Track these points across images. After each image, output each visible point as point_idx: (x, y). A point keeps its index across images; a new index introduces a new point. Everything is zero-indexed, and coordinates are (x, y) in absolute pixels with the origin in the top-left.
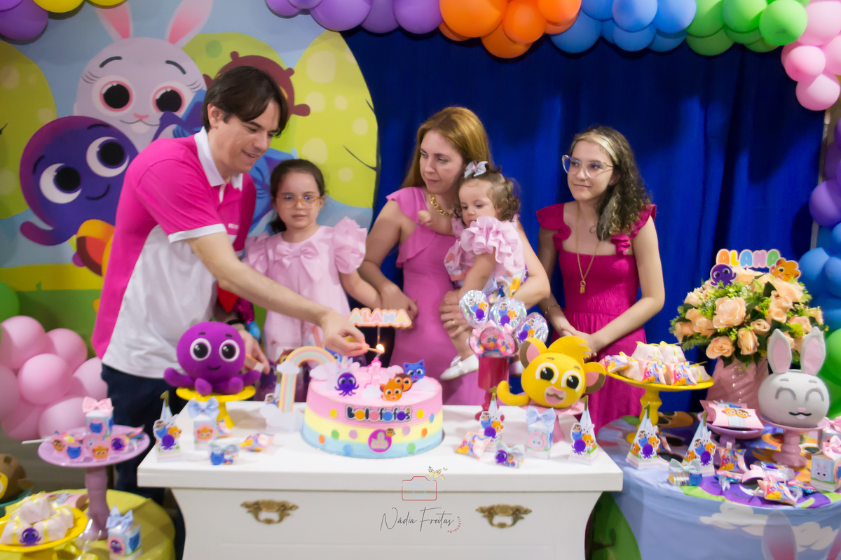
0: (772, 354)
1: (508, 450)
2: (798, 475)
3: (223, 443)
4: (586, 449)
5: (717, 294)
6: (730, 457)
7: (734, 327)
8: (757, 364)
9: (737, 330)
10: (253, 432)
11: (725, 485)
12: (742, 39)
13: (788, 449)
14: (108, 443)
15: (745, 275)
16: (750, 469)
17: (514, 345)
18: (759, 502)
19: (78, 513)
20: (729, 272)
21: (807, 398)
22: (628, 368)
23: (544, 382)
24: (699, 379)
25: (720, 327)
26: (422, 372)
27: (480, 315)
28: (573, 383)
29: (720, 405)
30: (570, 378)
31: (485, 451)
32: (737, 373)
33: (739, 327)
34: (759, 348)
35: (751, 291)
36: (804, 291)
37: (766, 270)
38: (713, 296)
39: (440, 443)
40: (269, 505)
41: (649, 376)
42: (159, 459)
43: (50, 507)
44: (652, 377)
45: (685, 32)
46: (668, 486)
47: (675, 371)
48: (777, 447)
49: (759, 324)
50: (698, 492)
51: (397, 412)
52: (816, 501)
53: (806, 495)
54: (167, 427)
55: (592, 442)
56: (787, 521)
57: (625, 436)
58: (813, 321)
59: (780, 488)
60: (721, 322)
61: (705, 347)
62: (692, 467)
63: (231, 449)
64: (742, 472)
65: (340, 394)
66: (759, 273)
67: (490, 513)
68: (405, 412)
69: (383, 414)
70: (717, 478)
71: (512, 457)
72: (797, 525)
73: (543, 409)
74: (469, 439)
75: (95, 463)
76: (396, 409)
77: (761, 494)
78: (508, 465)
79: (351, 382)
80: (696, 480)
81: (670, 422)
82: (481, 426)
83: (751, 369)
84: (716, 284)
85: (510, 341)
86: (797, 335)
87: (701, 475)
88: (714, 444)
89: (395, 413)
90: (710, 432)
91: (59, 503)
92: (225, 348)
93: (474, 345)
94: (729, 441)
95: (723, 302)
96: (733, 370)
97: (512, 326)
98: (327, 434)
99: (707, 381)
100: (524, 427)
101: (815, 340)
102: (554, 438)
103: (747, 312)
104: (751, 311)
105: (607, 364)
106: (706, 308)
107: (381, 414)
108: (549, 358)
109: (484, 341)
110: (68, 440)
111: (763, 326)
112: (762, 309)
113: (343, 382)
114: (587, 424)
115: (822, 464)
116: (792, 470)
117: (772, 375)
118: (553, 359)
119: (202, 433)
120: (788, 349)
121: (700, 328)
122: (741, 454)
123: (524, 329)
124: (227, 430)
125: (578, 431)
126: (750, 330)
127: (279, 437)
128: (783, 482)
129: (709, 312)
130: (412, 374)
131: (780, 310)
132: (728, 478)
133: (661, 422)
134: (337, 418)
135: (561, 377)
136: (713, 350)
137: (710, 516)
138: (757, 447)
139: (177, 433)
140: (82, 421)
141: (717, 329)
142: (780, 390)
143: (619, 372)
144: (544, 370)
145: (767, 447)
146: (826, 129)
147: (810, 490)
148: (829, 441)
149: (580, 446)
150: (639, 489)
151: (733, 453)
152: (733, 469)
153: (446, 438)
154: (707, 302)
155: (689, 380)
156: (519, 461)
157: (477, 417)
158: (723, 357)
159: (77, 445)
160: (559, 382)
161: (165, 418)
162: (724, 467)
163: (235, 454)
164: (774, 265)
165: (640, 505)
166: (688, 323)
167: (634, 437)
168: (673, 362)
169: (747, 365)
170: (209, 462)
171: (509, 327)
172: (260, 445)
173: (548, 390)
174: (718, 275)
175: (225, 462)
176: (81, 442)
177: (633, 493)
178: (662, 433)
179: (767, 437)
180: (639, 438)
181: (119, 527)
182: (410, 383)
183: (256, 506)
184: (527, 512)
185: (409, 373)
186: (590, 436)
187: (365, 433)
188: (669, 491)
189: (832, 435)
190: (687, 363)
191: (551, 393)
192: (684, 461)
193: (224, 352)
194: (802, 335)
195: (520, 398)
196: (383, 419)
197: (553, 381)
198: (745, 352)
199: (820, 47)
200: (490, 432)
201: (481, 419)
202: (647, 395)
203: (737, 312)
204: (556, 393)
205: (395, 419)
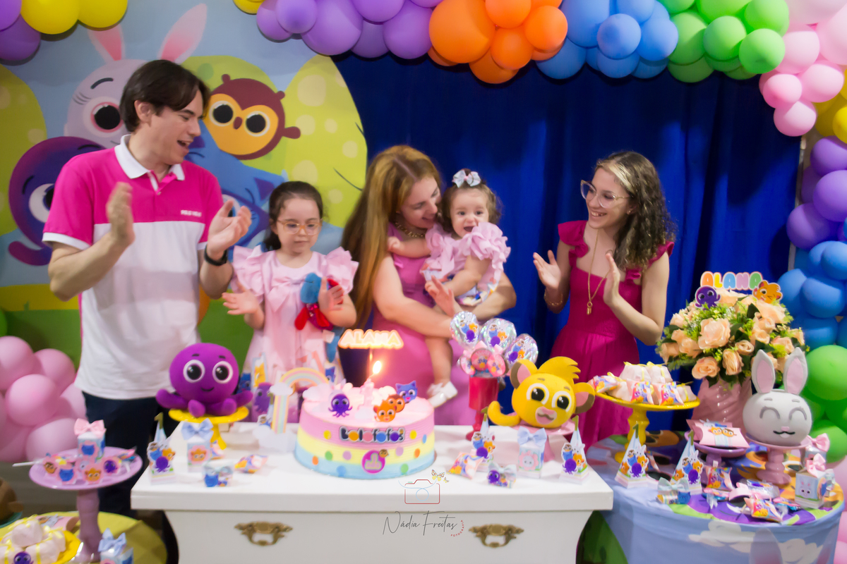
0: (756, 374)
1: (501, 470)
2: (783, 493)
3: (217, 465)
4: (577, 468)
5: (702, 316)
6: (716, 476)
7: (719, 348)
8: (741, 384)
9: (722, 351)
10: (246, 454)
11: (713, 503)
12: (722, 67)
13: (772, 467)
14: (100, 465)
15: (728, 297)
16: (736, 487)
17: (504, 366)
18: (746, 519)
19: (69, 536)
20: (713, 294)
21: (790, 417)
22: (616, 388)
23: (535, 402)
24: (685, 399)
25: (706, 348)
26: (414, 393)
27: (471, 336)
28: (563, 404)
29: (706, 424)
30: (561, 399)
31: (477, 471)
32: (721, 392)
33: (723, 348)
34: (743, 368)
35: (735, 313)
36: (785, 313)
37: (749, 292)
38: (698, 318)
39: (432, 464)
40: (264, 527)
41: (638, 396)
42: (153, 482)
43: (42, 530)
44: (640, 397)
45: (667, 61)
46: (657, 505)
47: (662, 392)
48: (762, 465)
49: (743, 345)
50: (687, 511)
51: (391, 433)
52: (801, 518)
53: (791, 512)
54: (161, 449)
55: (583, 461)
56: (773, 538)
57: (613, 456)
58: (795, 341)
59: (766, 506)
60: (707, 343)
61: (691, 367)
62: (681, 485)
63: (225, 471)
64: (728, 490)
65: (334, 415)
66: (742, 295)
67: (482, 533)
68: (399, 433)
69: (376, 435)
70: (704, 497)
71: (505, 477)
72: (782, 542)
73: (535, 429)
74: (461, 459)
75: (87, 486)
76: (389, 430)
77: (748, 511)
78: (500, 485)
79: (344, 403)
80: (684, 498)
81: (657, 441)
82: (473, 447)
83: (735, 388)
84: (701, 306)
85: (500, 362)
86: (779, 356)
87: (689, 493)
88: (701, 463)
89: (388, 434)
90: (697, 451)
91: (51, 526)
92: (218, 370)
93: (464, 365)
94: (716, 459)
95: (708, 323)
96: (717, 390)
97: (503, 347)
98: (321, 455)
99: (694, 401)
100: (515, 447)
101: (797, 361)
102: (545, 458)
103: (731, 334)
104: (735, 333)
105: (596, 385)
106: (691, 330)
107: (375, 435)
108: (540, 379)
109: (475, 362)
110: (60, 462)
111: (747, 347)
112: (746, 330)
113: (337, 403)
114: (577, 443)
115: (806, 482)
116: (777, 488)
117: (756, 395)
118: (543, 380)
119: (196, 455)
120: (772, 369)
121: (686, 348)
122: (727, 473)
123: (514, 350)
124: (220, 452)
125: (569, 451)
126: (735, 351)
127: (272, 459)
128: (768, 500)
129: (695, 334)
130: (404, 395)
131: (763, 331)
132: (716, 496)
133: (648, 441)
134: (331, 440)
135: (552, 398)
136: (699, 370)
137: (699, 534)
138: (742, 465)
139: (171, 455)
140: (73, 443)
141: (702, 350)
142: (764, 409)
143: (608, 393)
144: (535, 391)
145: (751, 465)
146: (802, 154)
147: (795, 507)
148: (812, 459)
149: (570, 466)
150: (629, 508)
151: (720, 471)
152: (720, 487)
153: (438, 458)
154: (692, 323)
155: (676, 400)
156: (511, 481)
157: (469, 437)
158: (708, 378)
159: (69, 468)
160: (549, 403)
161: (159, 439)
162: (711, 485)
163: (229, 476)
164: (757, 287)
165: (630, 524)
166: (674, 344)
167: (623, 457)
168: (660, 383)
169: (731, 386)
170: (203, 484)
171: (499, 348)
172: (254, 467)
173: (539, 411)
174: (702, 297)
175: (220, 484)
176: (73, 464)
177: (623, 512)
178: (649, 452)
179: (751, 455)
180: (629, 458)
181: (112, 551)
182: (402, 404)
183: (250, 528)
184: (519, 531)
185: (401, 394)
186: (580, 456)
187: (358, 454)
188: (659, 509)
189: (815, 454)
190: (674, 383)
191: (542, 413)
192: (672, 480)
193: (217, 373)
194: (785, 355)
195: (511, 418)
196: (377, 441)
197: (544, 401)
198: (730, 372)
199: (797, 75)
200: (482, 452)
201: (473, 439)
202: (635, 414)
203: (722, 334)
204: (547, 413)
205: (388, 440)
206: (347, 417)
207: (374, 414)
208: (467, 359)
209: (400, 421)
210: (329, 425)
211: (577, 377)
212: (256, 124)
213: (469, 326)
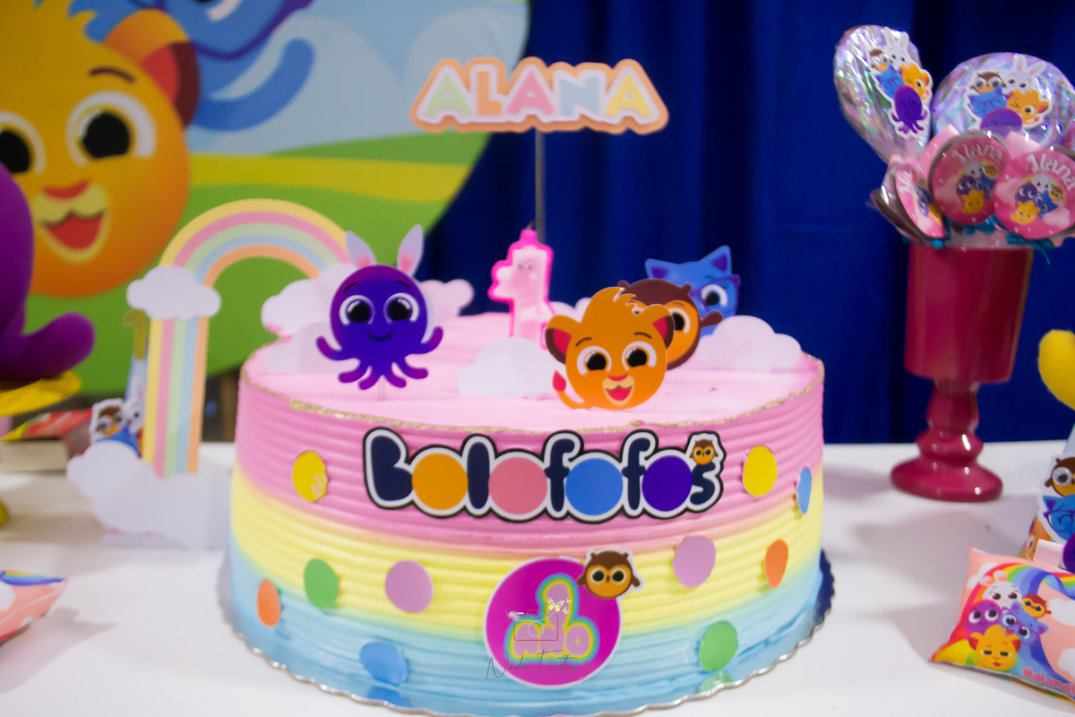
26: (724, 299)
51: (646, 459)
65: (345, 378)
68: (690, 461)
76: (641, 445)
79: (400, 312)
89: (633, 470)
98: (292, 580)
107: (556, 472)
113: (359, 314)
182: (689, 326)
196: (567, 505)
205: (634, 504)
208: (916, 177)
209: (689, 401)
210: (315, 422)
213: (901, 72)
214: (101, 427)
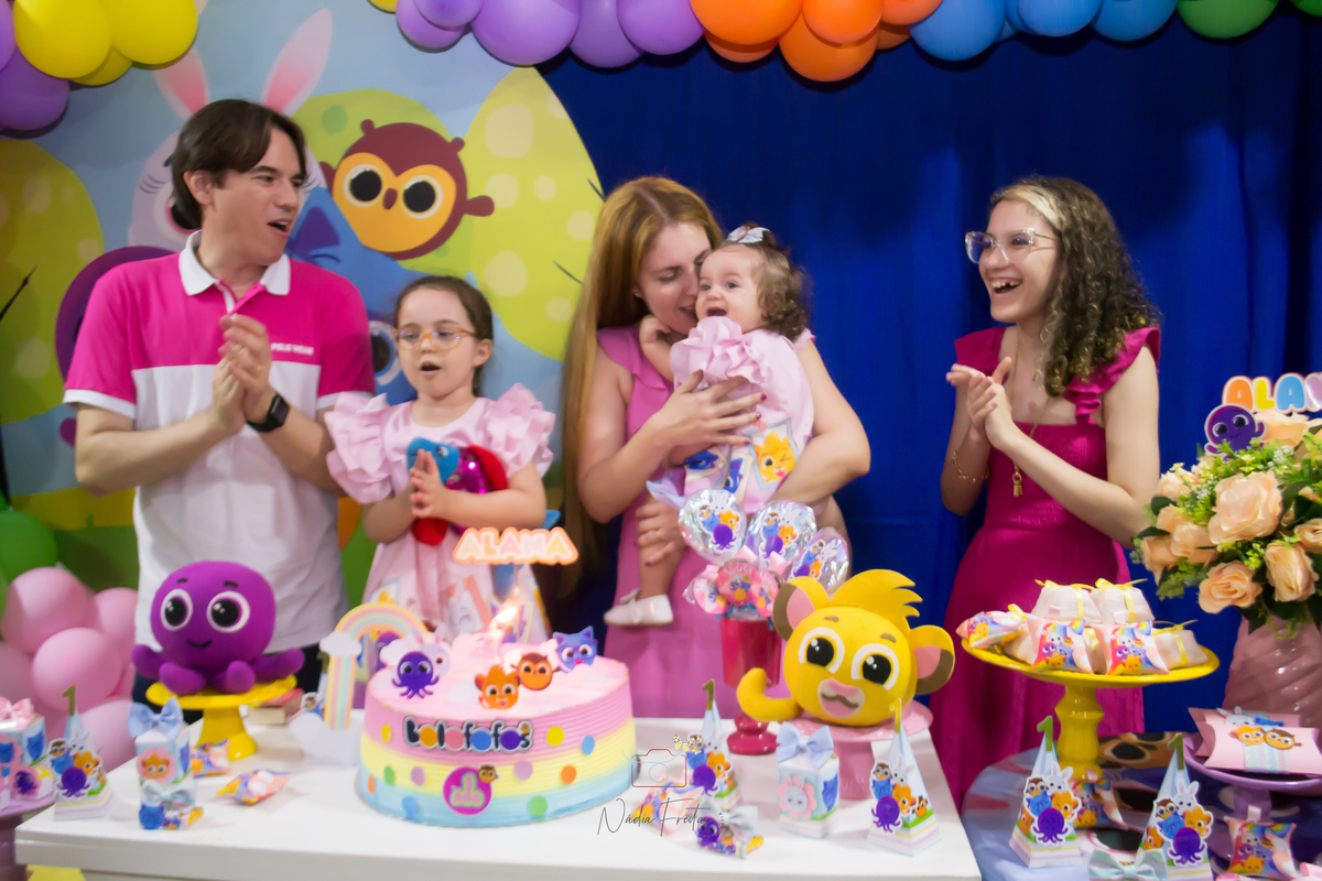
1: (723, 818)
4: (899, 819)
5: (1221, 471)
6: (1254, 843)
7: (1257, 540)
9: (1264, 547)
15: (1285, 428)
16: (1302, 872)
20: (1247, 422)
22: (1019, 637)
23: (815, 669)
24: (1177, 659)
25: (1223, 541)
26: (590, 651)
27: (723, 536)
28: (878, 671)
29: (1232, 719)
30: (871, 661)
33: (1267, 540)
34: (1318, 584)
35: (1298, 459)
38: (1211, 476)
41: (1051, 654)
44: (1056, 657)
47: (1113, 642)
49: (1314, 531)
51: (501, 731)
54: (74, 752)
60: (1225, 528)
61: (1197, 586)
63: (178, 801)
65: (403, 695)
66: (1318, 422)
68: (520, 732)
69: (472, 736)
71: (732, 834)
76: (498, 726)
78: (720, 850)
79: (423, 669)
84: (1219, 451)
85: (770, 586)
89: (496, 735)
90: (1196, 785)
92: (218, 607)
93: (703, 595)
94: (1255, 802)
95: (1232, 485)
97: (786, 556)
98: (379, 774)
99: (1202, 665)
103: (1285, 504)
104: (1294, 502)
106: (1194, 503)
107: (468, 734)
108: (827, 618)
109: (725, 588)
113: (408, 670)
114: (901, 763)
118: (836, 619)
119: (151, 766)
121: (1185, 546)
122: (1282, 836)
123: (804, 561)
125: (885, 778)
126: (1294, 545)
129: (1201, 510)
130: (569, 654)
134: (391, 744)
135: (851, 658)
136: (1210, 595)
141: (1217, 547)
149: (887, 813)
151: (1262, 830)
154: (1199, 489)
155: (1148, 662)
160: (845, 670)
162: (1237, 866)
166: (1165, 539)
170: (137, 822)
171: (778, 560)
172: (249, 792)
173: (823, 687)
174: (1221, 431)
175: (167, 823)
180: (1031, 795)
186: (913, 790)
187: (439, 772)
190: (1147, 625)
191: (831, 693)
193: (215, 614)
196: (472, 747)
197: (833, 667)
198: (1284, 595)
200: (704, 777)
202: (1070, 698)
203: (1260, 507)
204: (841, 694)
205: (497, 746)
206: (427, 697)
207: (477, 693)
208: (709, 581)
209: (526, 706)
210: (389, 712)
211: (916, 613)
212: (420, 198)
213: (719, 516)
214: (306, 706)
